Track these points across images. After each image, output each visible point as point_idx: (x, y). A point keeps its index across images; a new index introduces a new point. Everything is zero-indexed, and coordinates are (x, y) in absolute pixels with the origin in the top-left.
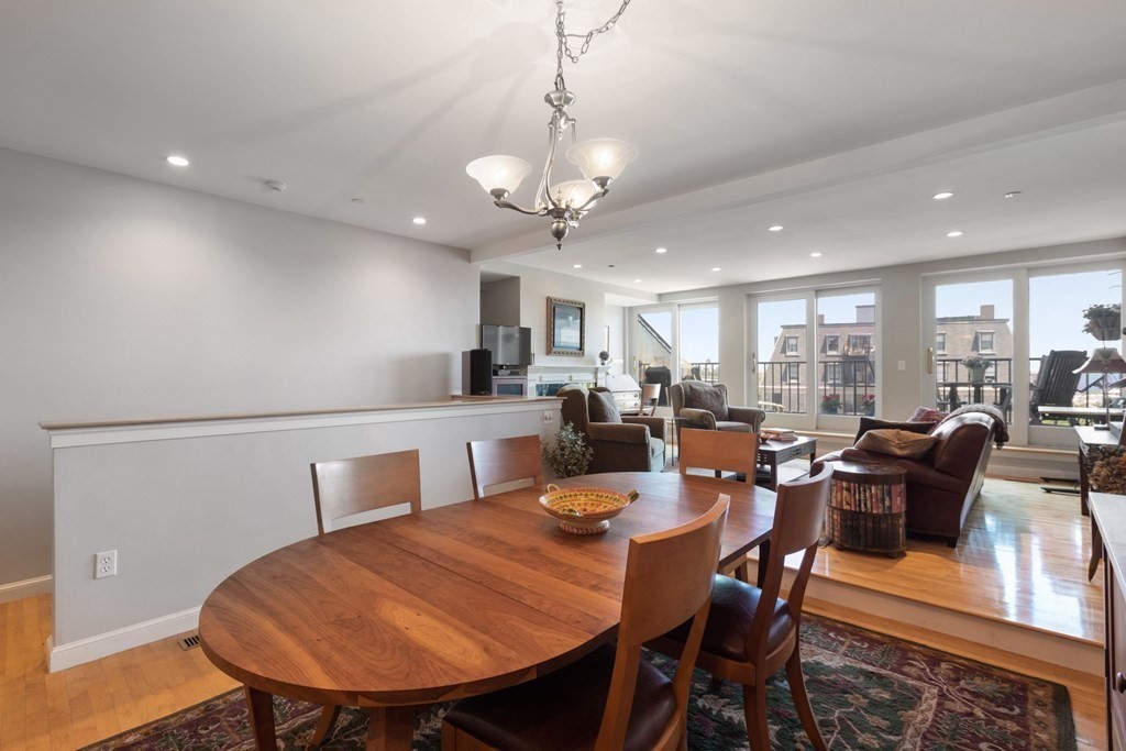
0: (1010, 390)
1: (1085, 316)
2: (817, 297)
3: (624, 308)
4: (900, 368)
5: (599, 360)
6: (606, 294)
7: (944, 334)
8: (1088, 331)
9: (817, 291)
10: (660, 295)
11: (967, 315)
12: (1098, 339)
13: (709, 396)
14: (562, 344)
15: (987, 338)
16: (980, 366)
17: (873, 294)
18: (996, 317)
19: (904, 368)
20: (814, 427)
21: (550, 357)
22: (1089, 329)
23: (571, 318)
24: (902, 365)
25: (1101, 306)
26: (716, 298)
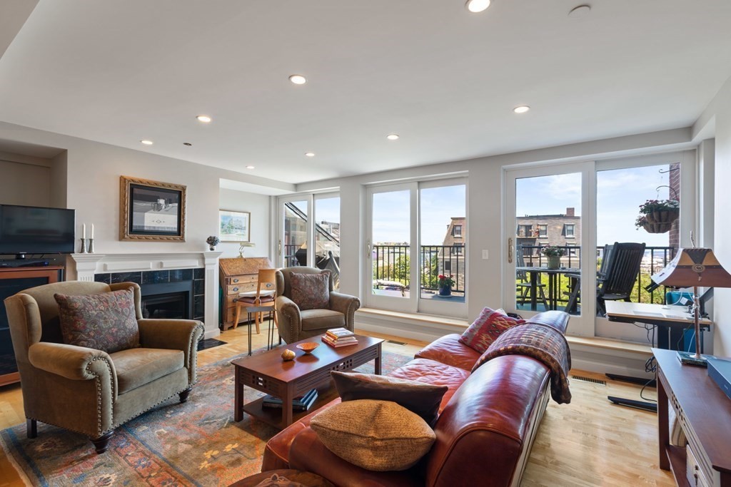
0: (579, 279)
1: (642, 211)
2: (419, 188)
3: (270, 196)
4: (484, 258)
5: (208, 246)
6: (220, 179)
7: (546, 225)
8: (641, 224)
9: (419, 182)
10: (296, 186)
11: (559, 214)
12: (649, 232)
13: (308, 283)
14: (146, 229)
15: (570, 228)
16: (555, 254)
17: (464, 186)
18: (575, 215)
19: (487, 258)
20: (416, 310)
21: (124, 243)
22: (642, 222)
23: (162, 202)
24: (485, 255)
25: (657, 201)
26: (337, 188)
